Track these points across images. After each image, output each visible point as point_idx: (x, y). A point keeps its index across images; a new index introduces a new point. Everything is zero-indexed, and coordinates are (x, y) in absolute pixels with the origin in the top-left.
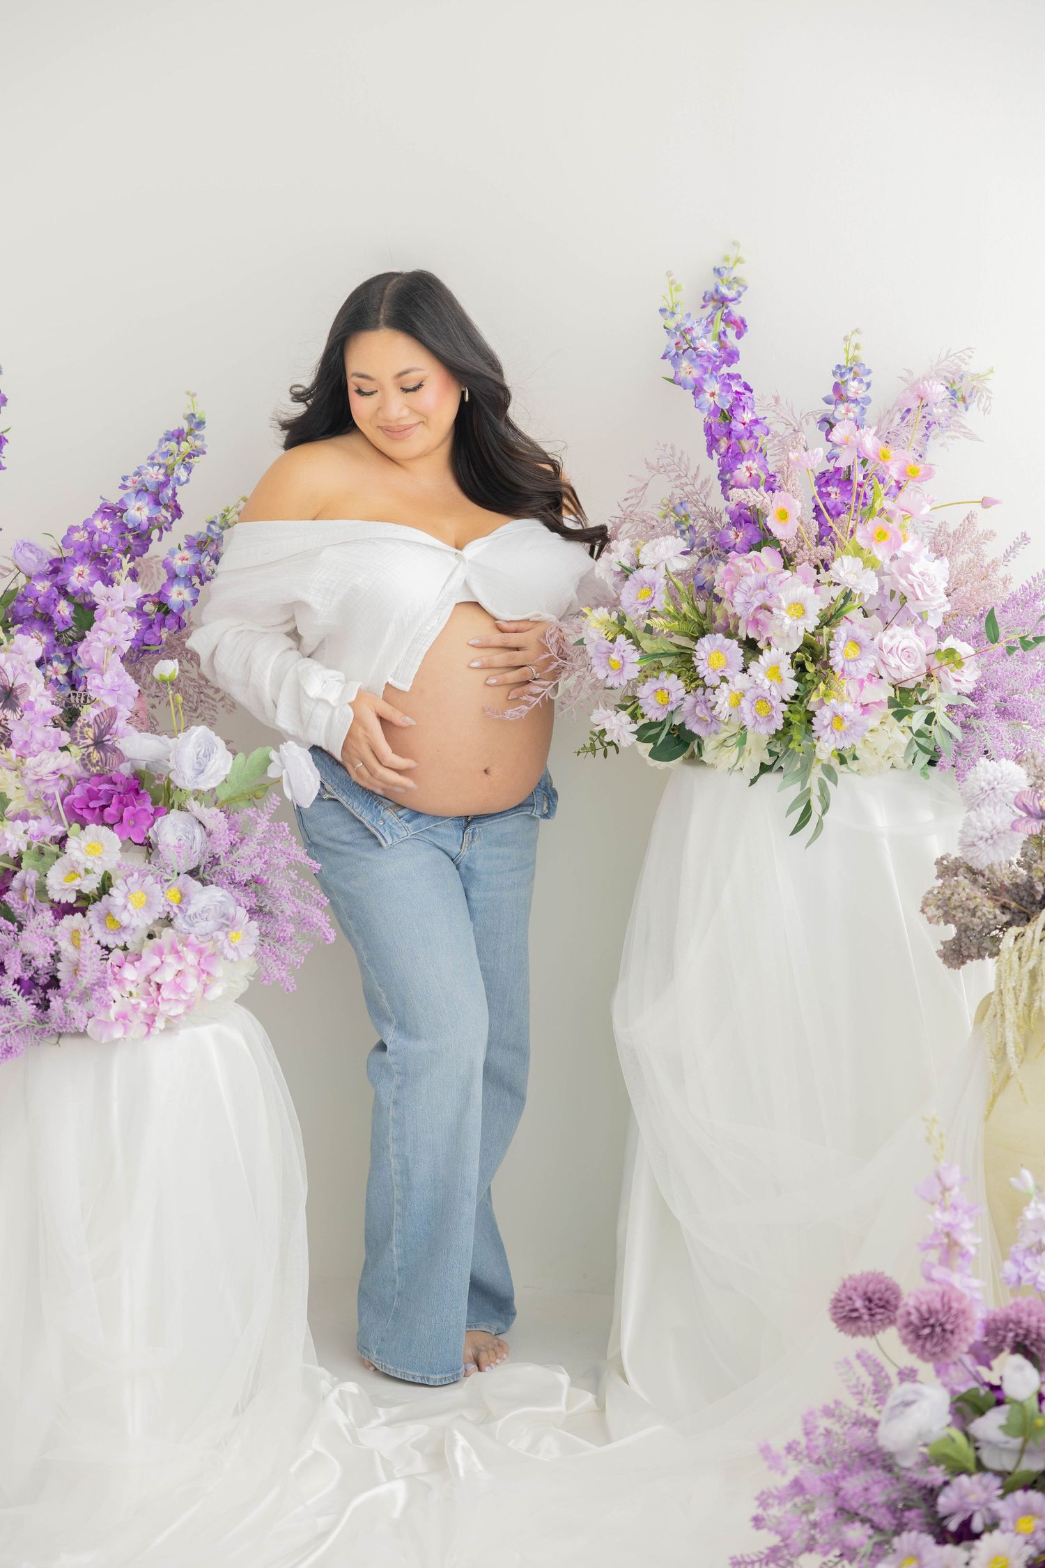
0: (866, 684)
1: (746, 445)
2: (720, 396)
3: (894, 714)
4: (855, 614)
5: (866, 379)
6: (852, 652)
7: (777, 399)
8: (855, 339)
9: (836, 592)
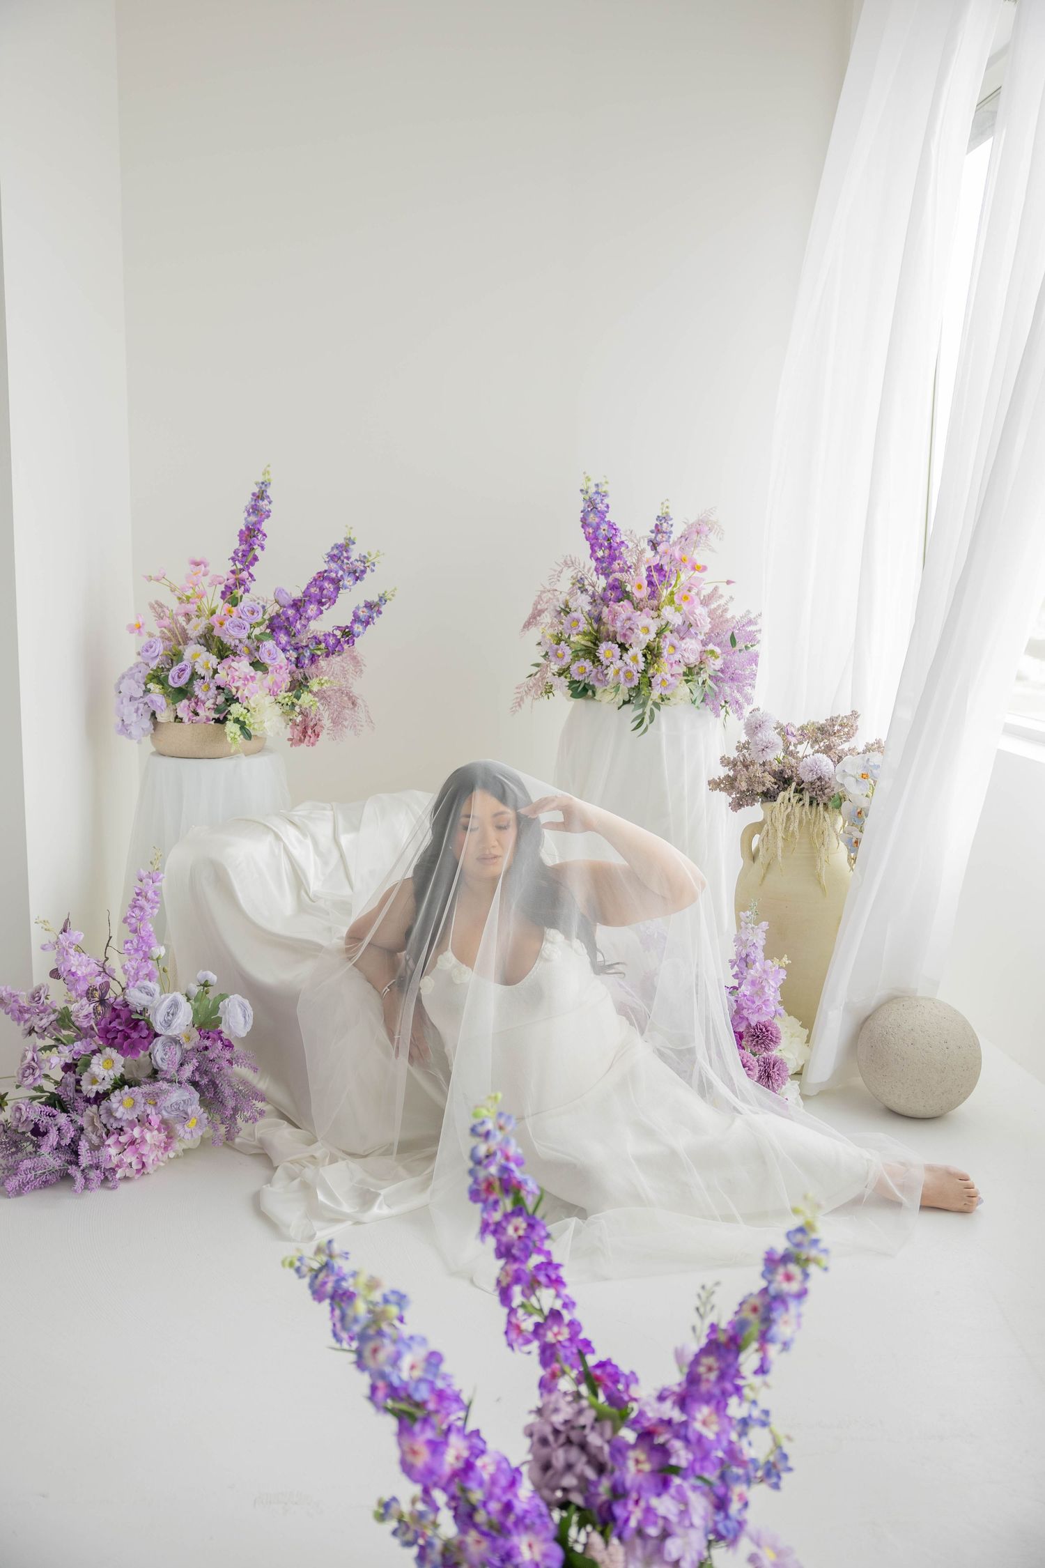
0: (674, 665)
1: (617, 553)
2: (608, 531)
3: (685, 680)
4: (667, 633)
5: (670, 523)
6: (672, 650)
7: (631, 532)
8: (666, 504)
9: (664, 623)
